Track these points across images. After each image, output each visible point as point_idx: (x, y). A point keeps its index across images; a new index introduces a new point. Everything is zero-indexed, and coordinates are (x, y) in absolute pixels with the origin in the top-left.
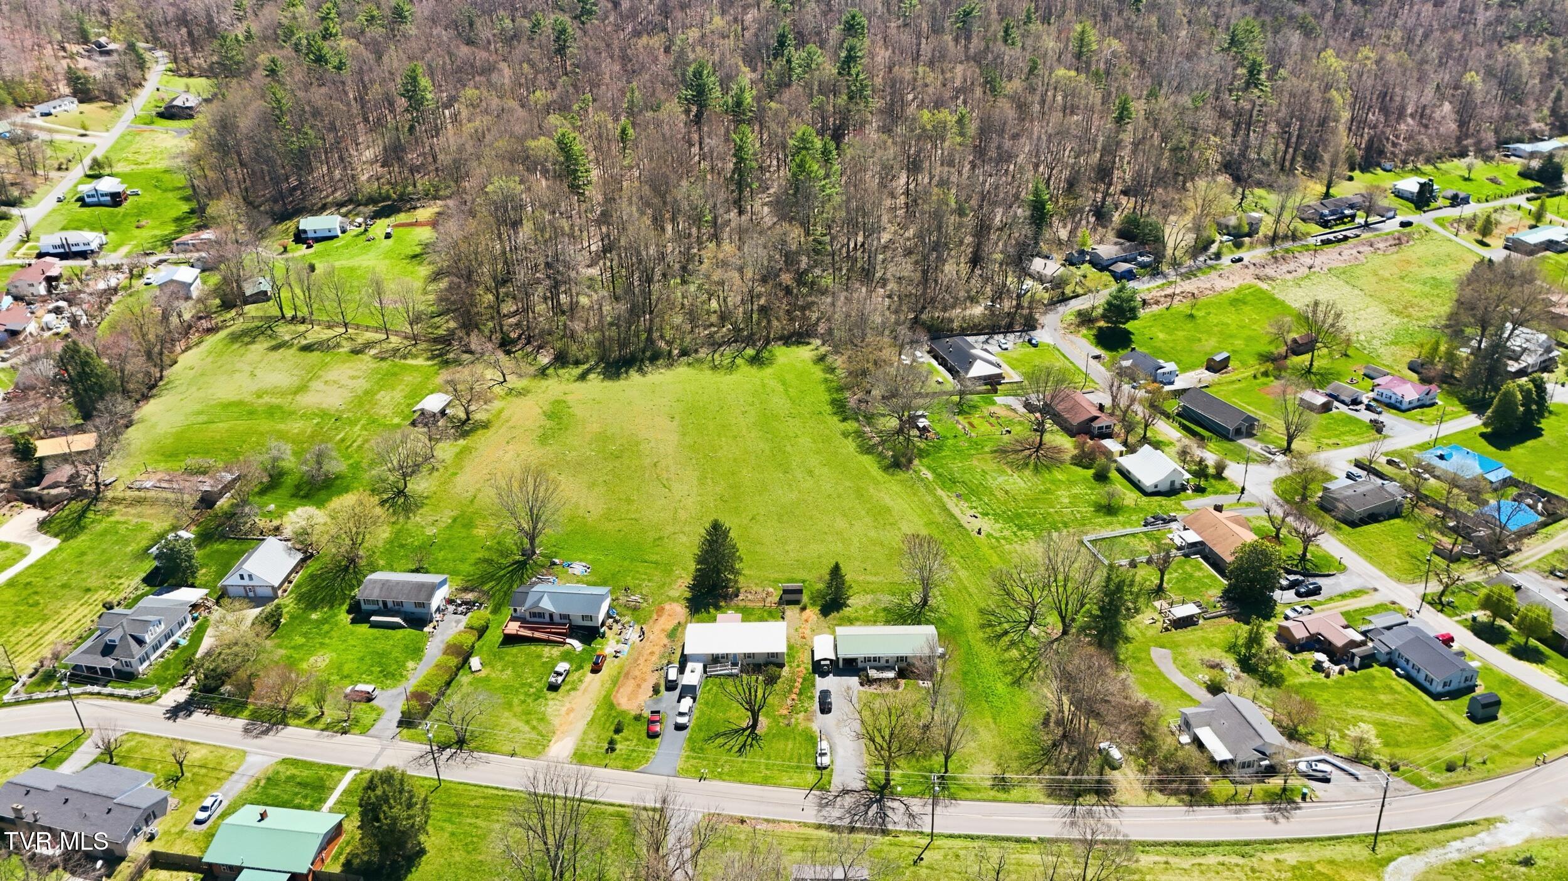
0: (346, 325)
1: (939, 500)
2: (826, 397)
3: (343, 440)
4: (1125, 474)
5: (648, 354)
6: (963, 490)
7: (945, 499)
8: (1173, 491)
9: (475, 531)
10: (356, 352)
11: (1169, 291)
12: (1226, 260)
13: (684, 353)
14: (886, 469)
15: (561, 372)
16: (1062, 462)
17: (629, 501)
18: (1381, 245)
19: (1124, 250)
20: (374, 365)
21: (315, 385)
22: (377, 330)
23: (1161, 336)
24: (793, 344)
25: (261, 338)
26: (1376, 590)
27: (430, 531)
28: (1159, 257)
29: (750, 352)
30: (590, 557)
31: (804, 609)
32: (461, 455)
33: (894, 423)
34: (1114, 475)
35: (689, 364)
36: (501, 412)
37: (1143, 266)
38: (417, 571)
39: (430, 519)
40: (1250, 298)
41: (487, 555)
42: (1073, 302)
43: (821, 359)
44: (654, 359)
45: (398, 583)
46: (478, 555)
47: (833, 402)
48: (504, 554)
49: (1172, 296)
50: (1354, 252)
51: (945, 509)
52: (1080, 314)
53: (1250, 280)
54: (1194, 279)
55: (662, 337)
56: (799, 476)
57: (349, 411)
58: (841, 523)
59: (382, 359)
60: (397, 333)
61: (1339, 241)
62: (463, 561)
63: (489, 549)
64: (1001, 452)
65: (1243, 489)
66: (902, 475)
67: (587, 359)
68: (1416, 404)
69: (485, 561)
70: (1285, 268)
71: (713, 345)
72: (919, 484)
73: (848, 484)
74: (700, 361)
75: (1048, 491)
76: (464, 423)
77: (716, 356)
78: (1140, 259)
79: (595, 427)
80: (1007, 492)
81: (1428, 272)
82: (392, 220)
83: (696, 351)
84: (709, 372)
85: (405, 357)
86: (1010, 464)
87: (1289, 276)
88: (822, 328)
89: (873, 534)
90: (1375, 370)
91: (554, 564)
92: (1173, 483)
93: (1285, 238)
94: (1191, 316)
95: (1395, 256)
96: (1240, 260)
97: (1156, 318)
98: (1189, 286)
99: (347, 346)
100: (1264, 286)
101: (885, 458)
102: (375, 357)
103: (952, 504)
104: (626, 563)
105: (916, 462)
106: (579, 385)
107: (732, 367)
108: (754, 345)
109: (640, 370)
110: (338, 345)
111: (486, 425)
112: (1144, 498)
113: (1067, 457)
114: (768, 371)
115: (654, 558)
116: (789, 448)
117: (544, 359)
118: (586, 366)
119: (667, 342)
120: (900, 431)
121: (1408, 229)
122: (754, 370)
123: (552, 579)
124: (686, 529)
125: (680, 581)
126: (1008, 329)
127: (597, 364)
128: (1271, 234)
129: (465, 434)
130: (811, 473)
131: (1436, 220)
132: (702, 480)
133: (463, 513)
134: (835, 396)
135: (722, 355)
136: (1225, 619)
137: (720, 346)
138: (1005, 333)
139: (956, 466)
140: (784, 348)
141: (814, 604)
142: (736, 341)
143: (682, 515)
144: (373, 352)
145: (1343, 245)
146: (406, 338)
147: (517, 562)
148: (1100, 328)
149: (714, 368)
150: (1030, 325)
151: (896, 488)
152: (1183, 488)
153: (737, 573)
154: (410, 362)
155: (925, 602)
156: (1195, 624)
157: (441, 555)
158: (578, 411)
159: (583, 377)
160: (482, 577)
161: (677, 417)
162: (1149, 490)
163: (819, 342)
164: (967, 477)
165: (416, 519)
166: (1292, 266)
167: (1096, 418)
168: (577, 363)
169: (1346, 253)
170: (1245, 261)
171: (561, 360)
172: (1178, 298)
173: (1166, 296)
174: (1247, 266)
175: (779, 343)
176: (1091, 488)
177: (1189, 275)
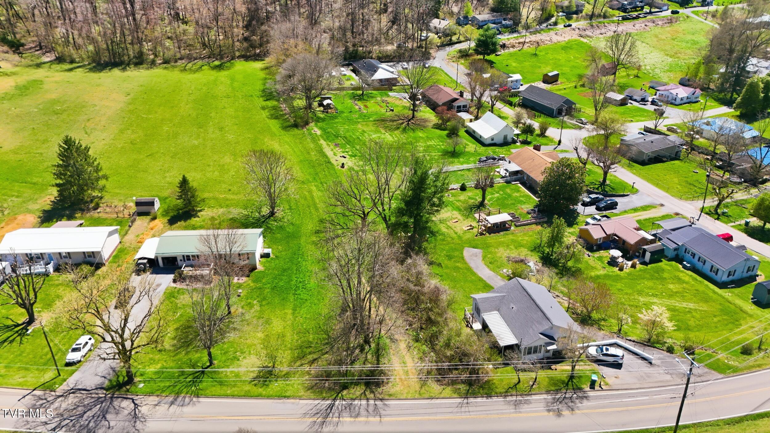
1: (319, 146)
2: (260, 87)
4: (471, 134)
6: (342, 142)
7: (325, 146)
8: (506, 143)
11: (522, 40)
12: (560, 26)
13: (166, 62)
14: (285, 128)
15: (54, 66)
16: (425, 127)
18: (660, 23)
19: (493, 16)
23: (514, 64)
24: (251, 60)
26: (662, 205)
28: (517, 23)
29: (216, 63)
31: (154, 218)
34: (462, 133)
35: (166, 68)
37: (506, 27)
40: (575, 46)
42: (456, 45)
43: (268, 68)
44: (140, 63)
47: (264, 90)
49: (524, 43)
50: (643, 25)
51: (321, 151)
52: (460, 51)
53: (575, 37)
54: (539, 35)
56: (211, 131)
58: (227, 160)
61: (634, 18)
64: (382, 121)
65: (560, 142)
66: (296, 132)
67: (82, 61)
68: (685, 100)
70: (598, 31)
71: (190, 59)
73: (248, 136)
74: (176, 67)
75: (409, 143)
77: (189, 64)
78: (504, 22)
79: (54, 96)
80: (376, 143)
81: (689, 37)
83: (175, 62)
84: (178, 73)
86: (385, 128)
87: (601, 36)
90: (657, 83)
92: (505, 137)
93: (599, 16)
94: (535, 55)
95: (669, 28)
96: (570, 26)
97: (511, 55)
98: (534, 38)
101: (288, 122)
103: (329, 149)
106: (62, 73)
107: (198, 70)
108: (221, 60)
109: (123, 69)
112: (483, 148)
113: (431, 124)
114: (224, 73)
116: (213, 114)
117: (46, 59)
118: (78, 65)
121: (675, 16)
122: (213, 72)
127: (89, 64)
128: (590, 13)
130: (221, 128)
131: (693, 12)
132: (124, 130)
135: (194, 64)
136: (534, 226)
137: (196, 59)
138: (407, 61)
140: (243, 62)
141: (163, 216)
142: (209, 58)
145: (636, 21)
148: (473, 60)
149: (184, 70)
150: (426, 56)
151: (288, 139)
152: (514, 142)
155: (272, 214)
156: (507, 229)
162: (487, 142)
164: (348, 134)
166: (603, 31)
167: (457, 99)
169: (637, 26)
170: (573, 26)
171: (62, 60)
172: (528, 45)
173: (519, 43)
174: (574, 29)
175: (242, 59)
176: (442, 142)
177: (535, 32)
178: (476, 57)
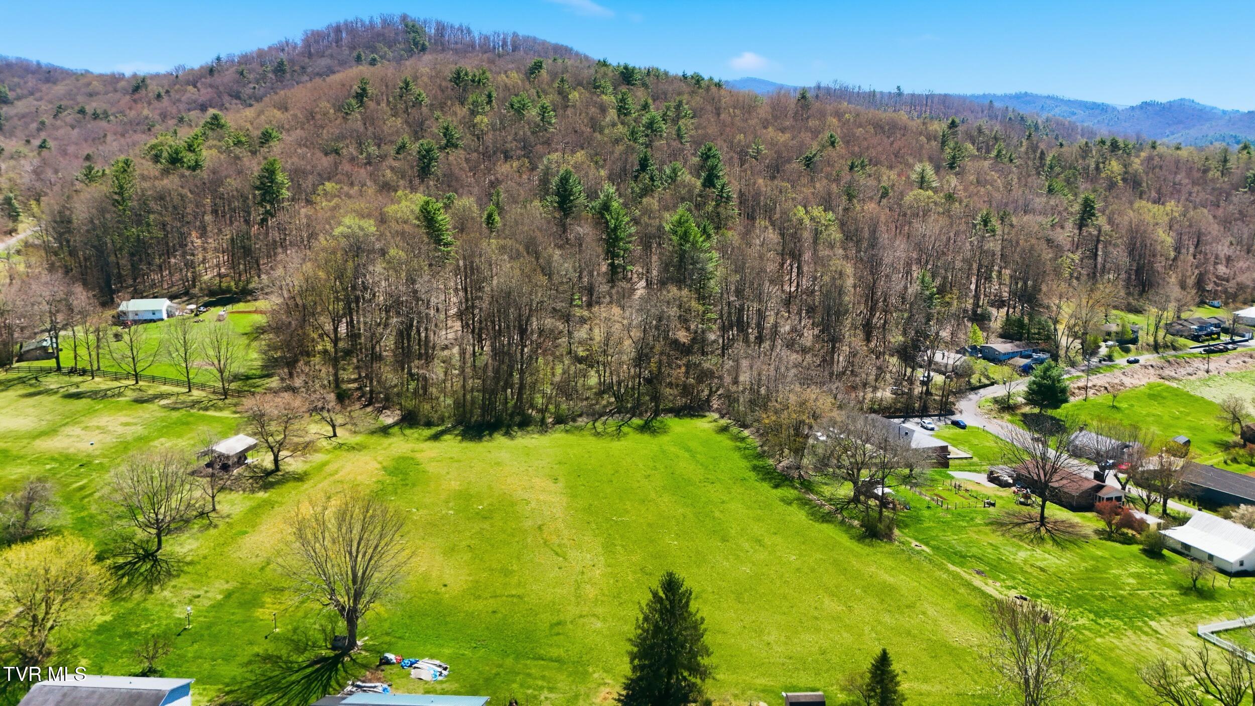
0: (137, 377)
1: (956, 576)
2: (744, 464)
3: (81, 488)
4: (1185, 550)
5: (517, 419)
6: (982, 567)
7: (967, 577)
9: (259, 613)
10: (139, 401)
11: (1081, 384)
12: (1121, 360)
13: (560, 420)
14: (861, 539)
15: (408, 432)
16: (1086, 537)
17: (506, 572)
19: (1018, 346)
20: (163, 413)
21: (68, 430)
22: (178, 383)
24: (685, 416)
25: (20, 386)
27: (180, 613)
28: (1054, 355)
29: (636, 421)
30: (447, 651)
32: (256, 511)
33: (846, 490)
34: (1167, 552)
35: (567, 431)
36: (325, 464)
37: (1041, 362)
38: (144, 674)
39: (188, 594)
40: (1165, 394)
41: (270, 648)
42: (982, 391)
43: (724, 429)
44: (525, 423)
45: (93, 692)
46: (256, 649)
47: (755, 468)
48: (300, 647)
49: (1086, 388)
50: (1240, 361)
51: (968, 585)
52: (996, 401)
53: (1155, 380)
54: (1099, 375)
55: (532, 406)
56: (746, 546)
57: (105, 456)
58: (831, 605)
59: (174, 409)
60: (202, 387)
61: (1221, 351)
62: (227, 659)
63: (277, 638)
64: (997, 524)
66: (885, 547)
67: (442, 420)
69: (266, 658)
70: (1182, 371)
71: (593, 415)
72: (915, 558)
73: (818, 556)
74: (580, 429)
75: (1095, 569)
76: (272, 473)
77: (598, 424)
78: (1035, 356)
79: (455, 485)
80: (1042, 570)
82: (229, 308)
83: (574, 420)
84: (592, 439)
85: (206, 409)
87: (1191, 378)
88: (715, 404)
89: (887, 619)
91: (388, 662)
93: (1166, 346)
94: (1114, 407)
96: (1136, 361)
97: (1079, 407)
98: (1098, 380)
99: (130, 395)
100: (1174, 385)
101: (851, 526)
102: (164, 407)
103: (977, 581)
104: (509, 661)
105: (896, 532)
106: (429, 444)
107: (618, 433)
108: (640, 415)
109: (507, 434)
110: (120, 394)
111: (300, 478)
112: (1233, 580)
113: (1089, 532)
114: (664, 439)
115: (555, 652)
116: (717, 514)
117: (389, 418)
118: (440, 428)
119: (539, 411)
120: (855, 500)
122: (646, 437)
123: (380, 686)
124: (600, 610)
125: (604, 690)
126: (924, 413)
127: (454, 427)
128: (1151, 342)
129: (267, 487)
130: (759, 542)
132: (609, 548)
133: (244, 585)
134: (755, 462)
135: (604, 423)
137: (601, 416)
138: (921, 417)
139: (952, 538)
140: (677, 419)
142: (619, 412)
143: (590, 592)
144: (164, 402)
145: (1227, 356)
146: (214, 393)
147: (323, 659)
148: (1024, 415)
149: (597, 434)
150: (945, 410)
151: (889, 562)
153: (704, 673)
154: (211, 413)
157: (191, 651)
158: (432, 468)
159: (436, 437)
160: (256, 685)
161: (561, 479)
162: (1235, 570)
163: (716, 416)
164: (974, 550)
165: (164, 593)
166: (1190, 370)
167: (1098, 488)
168: (429, 424)
169: (1233, 361)
170: (1142, 362)
171: (410, 420)
172: (1093, 391)
173: (1079, 388)
174: (1146, 367)
175: (670, 415)
177: (1090, 371)
178: (1027, 410)
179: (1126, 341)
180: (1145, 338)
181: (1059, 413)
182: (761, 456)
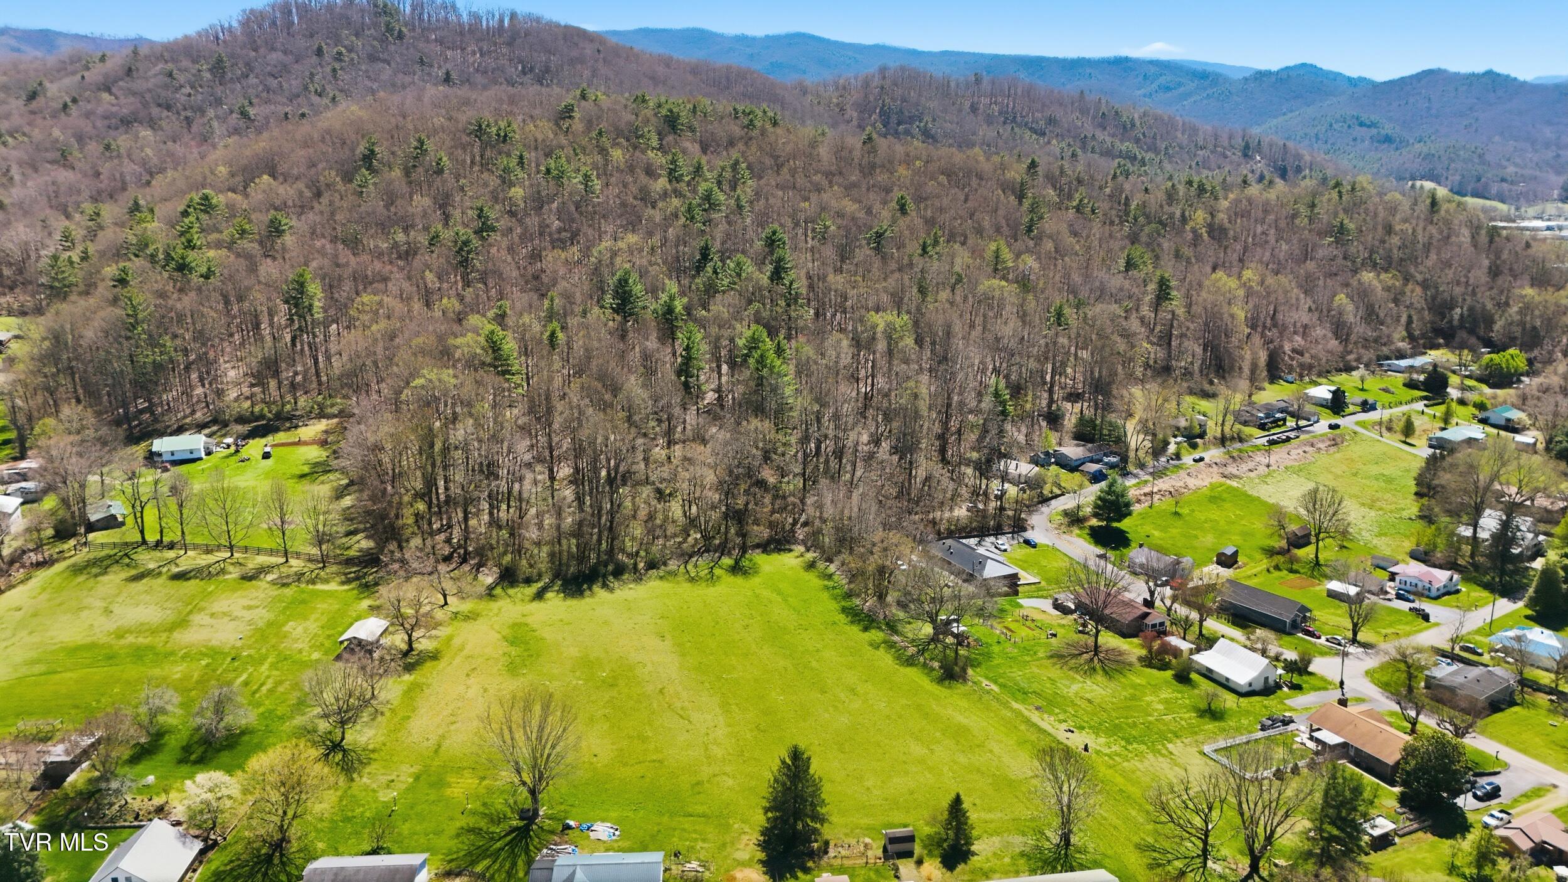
0: (231, 548)
1: (1019, 713)
2: (834, 606)
3: (246, 684)
4: (1208, 674)
5: (610, 568)
6: (1040, 703)
7: (1026, 713)
8: (1268, 689)
9: (448, 792)
10: (247, 578)
11: (1147, 490)
12: (1188, 459)
13: (652, 565)
14: (941, 681)
15: (511, 591)
16: (1130, 664)
17: (644, 739)
18: (1321, 445)
19: (1090, 451)
20: (275, 592)
21: (197, 618)
22: (271, 552)
23: (1157, 533)
24: (773, 551)
25: (115, 568)
26: (1555, 786)
27: (386, 796)
28: (1124, 458)
29: (727, 561)
30: (613, 814)
31: (920, 862)
32: (410, 693)
33: (928, 629)
34: (1194, 676)
35: (661, 578)
36: (450, 639)
37: (1112, 466)
38: (374, 852)
39: (384, 779)
40: (1225, 495)
41: (472, 821)
42: (1053, 502)
43: (811, 566)
44: (619, 572)
46: (458, 824)
47: (844, 610)
48: (497, 819)
49: (1151, 494)
50: (1300, 451)
51: (1028, 722)
52: (1066, 513)
53: (1217, 479)
54: (1166, 478)
55: (623, 551)
56: (842, 696)
57: (250, 647)
58: (918, 750)
59: (284, 585)
60: (298, 555)
61: (1284, 441)
62: (438, 833)
63: (473, 813)
64: (1058, 656)
65: (1342, 683)
66: (960, 688)
67: (540, 576)
68: (1442, 591)
69: (471, 830)
70: (1244, 467)
71: (682, 555)
72: (986, 697)
73: (904, 701)
74: (673, 574)
75: (1133, 698)
76: (407, 654)
77: (690, 567)
78: (1106, 460)
79: (574, 652)
80: (1090, 701)
81: (1375, 470)
82: (270, 439)
83: (665, 564)
84: (687, 585)
85: (313, 582)
86: (1075, 669)
87: (1252, 475)
88: (800, 534)
89: (962, 759)
90: (1383, 559)
91: (569, 827)
92: (1267, 679)
93: (1232, 439)
94: (1176, 513)
95: (1338, 455)
96: (1201, 459)
97: (1143, 516)
98: (1163, 484)
99: (234, 573)
100: (1234, 483)
101: (932, 669)
102: (273, 583)
103: (1035, 717)
104: (665, 819)
105: (970, 671)
106: (536, 605)
107: (712, 578)
108: (729, 554)
109: (605, 586)
110: (223, 571)
111: (435, 656)
112: (1242, 700)
113: (1133, 659)
114: (756, 581)
115: (700, 809)
116: (814, 664)
117: (488, 578)
118: (540, 584)
119: (630, 555)
120: (934, 639)
121: (1337, 432)
122: (739, 580)
123: (570, 848)
124: (728, 769)
125: (745, 838)
126: (998, 531)
127: (552, 581)
128: (1219, 435)
129: (409, 668)
130: (853, 691)
131: (1358, 423)
132: (725, 706)
133: (427, 768)
134: (843, 603)
135: (696, 566)
136: (1420, 834)
137: (691, 557)
138: (996, 535)
139: (1017, 674)
140: (764, 556)
141: (930, 854)
142: (707, 551)
143: (718, 752)
144: (270, 577)
145: (1288, 445)
146: (310, 560)
147: (516, 829)
148: (1092, 528)
149: (692, 580)
150: (1019, 527)
151: (964, 703)
152: (1278, 686)
153: (822, 820)
154: (319, 587)
155: (1066, 838)
156: (1392, 844)
157: (405, 828)
158: (547, 634)
159: (539, 595)
160: (470, 853)
161: (668, 636)
162: (1244, 690)
163: (802, 549)
164: (1035, 686)
165: (363, 780)
166: (1251, 465)
167: (1147, 615)
168: (528, 581)
169: (1293, 452)
170: (1207, 460)
171: (509, 577)
172: (1158, 497)
173: (1145, 495)
174: (1210, 466)
175: (758, 551)
176: (1179, 692)
177: (1158, 474)
178: (1094, 522)
179: (1193, 436)
180: (1213, 430)
181: (1125, 525)
182: (849, 595)
